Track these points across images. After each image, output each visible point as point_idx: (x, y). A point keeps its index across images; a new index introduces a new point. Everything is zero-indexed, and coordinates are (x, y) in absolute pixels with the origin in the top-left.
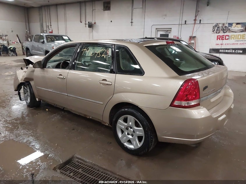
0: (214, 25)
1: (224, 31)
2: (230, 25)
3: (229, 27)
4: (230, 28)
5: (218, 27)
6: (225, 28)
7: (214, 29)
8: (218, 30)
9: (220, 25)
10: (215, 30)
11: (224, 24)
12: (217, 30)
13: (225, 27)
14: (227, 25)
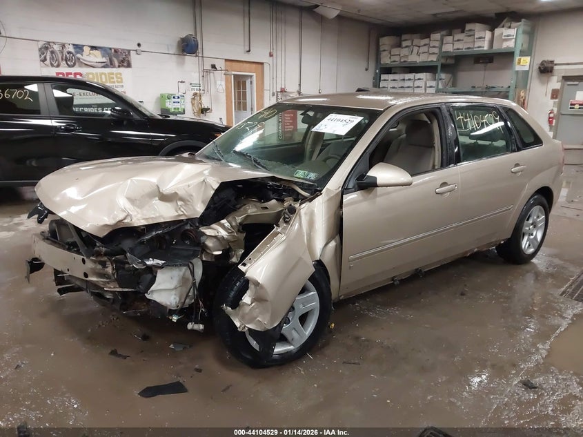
0: (40, 44)
1: (69, 63)
2: (78, 50)
3: (77, 52)
4: (79, 55)
5: (52, 52)
6: (68, 55)
7: (43, 56)
8: (53, 57)
9: (56, 48)
10: (48, 58)
11: (63, 46)
12: (52, 59)
13: (69, 53)
14: (71, 49)
